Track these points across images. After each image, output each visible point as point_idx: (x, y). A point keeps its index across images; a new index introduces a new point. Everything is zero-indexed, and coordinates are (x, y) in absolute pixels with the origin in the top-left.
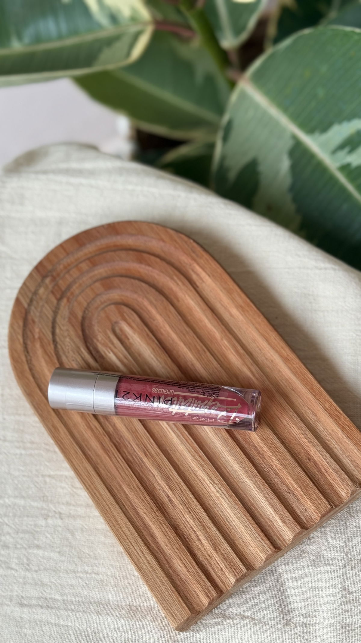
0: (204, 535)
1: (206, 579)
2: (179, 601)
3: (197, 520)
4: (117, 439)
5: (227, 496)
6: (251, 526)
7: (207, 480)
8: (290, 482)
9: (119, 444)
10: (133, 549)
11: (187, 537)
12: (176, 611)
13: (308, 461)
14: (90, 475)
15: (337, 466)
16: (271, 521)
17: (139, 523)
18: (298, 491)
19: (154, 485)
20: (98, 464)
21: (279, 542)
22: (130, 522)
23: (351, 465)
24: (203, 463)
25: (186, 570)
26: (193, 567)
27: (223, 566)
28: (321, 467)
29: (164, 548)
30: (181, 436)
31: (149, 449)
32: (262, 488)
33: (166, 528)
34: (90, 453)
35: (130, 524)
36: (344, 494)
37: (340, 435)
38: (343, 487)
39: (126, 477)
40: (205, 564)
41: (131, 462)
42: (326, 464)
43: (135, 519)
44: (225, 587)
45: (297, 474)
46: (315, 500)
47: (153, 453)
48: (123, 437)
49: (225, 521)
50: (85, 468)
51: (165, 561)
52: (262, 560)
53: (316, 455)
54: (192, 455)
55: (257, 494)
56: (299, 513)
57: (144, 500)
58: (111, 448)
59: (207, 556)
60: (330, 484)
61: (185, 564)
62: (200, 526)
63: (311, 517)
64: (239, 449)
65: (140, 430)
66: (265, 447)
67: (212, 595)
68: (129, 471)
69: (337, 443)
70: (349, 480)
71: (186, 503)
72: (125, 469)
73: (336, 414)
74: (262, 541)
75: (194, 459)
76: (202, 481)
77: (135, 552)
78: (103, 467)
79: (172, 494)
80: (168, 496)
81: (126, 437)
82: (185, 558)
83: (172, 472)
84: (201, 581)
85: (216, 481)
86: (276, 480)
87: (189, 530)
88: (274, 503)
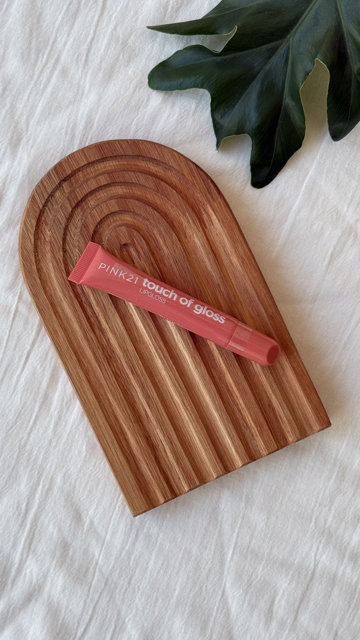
0: (170, 449)
1: (165, 484)
2: (141, 496)
3: (167, 437)
4: (109, 353)
5: (196, 422)
6: (210, 450)
7: (181, 405)
8: (249, 421)
9: (111, 357)
10: (109, 449)
11: (156, 448)
12: (137, 504)
13: (268, 407)
14: (81, 380)
15: (291, 417)
16: (227, 448)
17: (117, 429)
18: (255, 430)
19: (135, 399)
20: (89, 371)
21: (230, 466)
22: (110, 426)
23: (302, 417)
24: (181, 391)
25: (150, 474)
26: (157, 473)
27: (181, 476)
28: (278, 414)
29: (135, 452)
30: (166, 364)
31: (136, 369)
32: (226, 421)
33: (140, 438)
34: (83, 360)
35: (109, 428)
36: (290, 439)
37: (299, 392)
38: (291, 434)
39: (112, 389)
40: (167, 471)
41: (118, 375)
42: (282, 413)
43: (114, 424)
44: (180, 492)
45: (257, 416)
46: (266, 439)
47: (139, 372)
48: (115, 352)
49: (189, 442)
50: (77, 373)
51: (134, 463)
52: (213, 478)
53: (275, 404)
54: (172, 381)
55: (220, 424)
56: (251, 447)
57: (125, 410)
58: (103, 360)
59: (169, 464)
60: (281, 429)
61: (151, 469)
62: (168, 442)
63: (260, 452)
64: (213, 385)
65: (131, 350)
66: (235, 389)
67: (168, 497)
68: (116, 384)
69: (295, 396)
70: (298, 430)
71: (161, 421)
72: (112, 380)
73: (301, 374)
74: (216, 463)
75: (174, 386)
76: (177, 404)
77: (110, 451)
78: (93, 374)
79: (149, 410)
80: (146, 411)
81: (117, 353)
82: (151, 465)
83: (153, 392)
84: (161, 485)
85: (189, 408)
86: (238, 416)
87: (158, 442)
88: (233, 436)
